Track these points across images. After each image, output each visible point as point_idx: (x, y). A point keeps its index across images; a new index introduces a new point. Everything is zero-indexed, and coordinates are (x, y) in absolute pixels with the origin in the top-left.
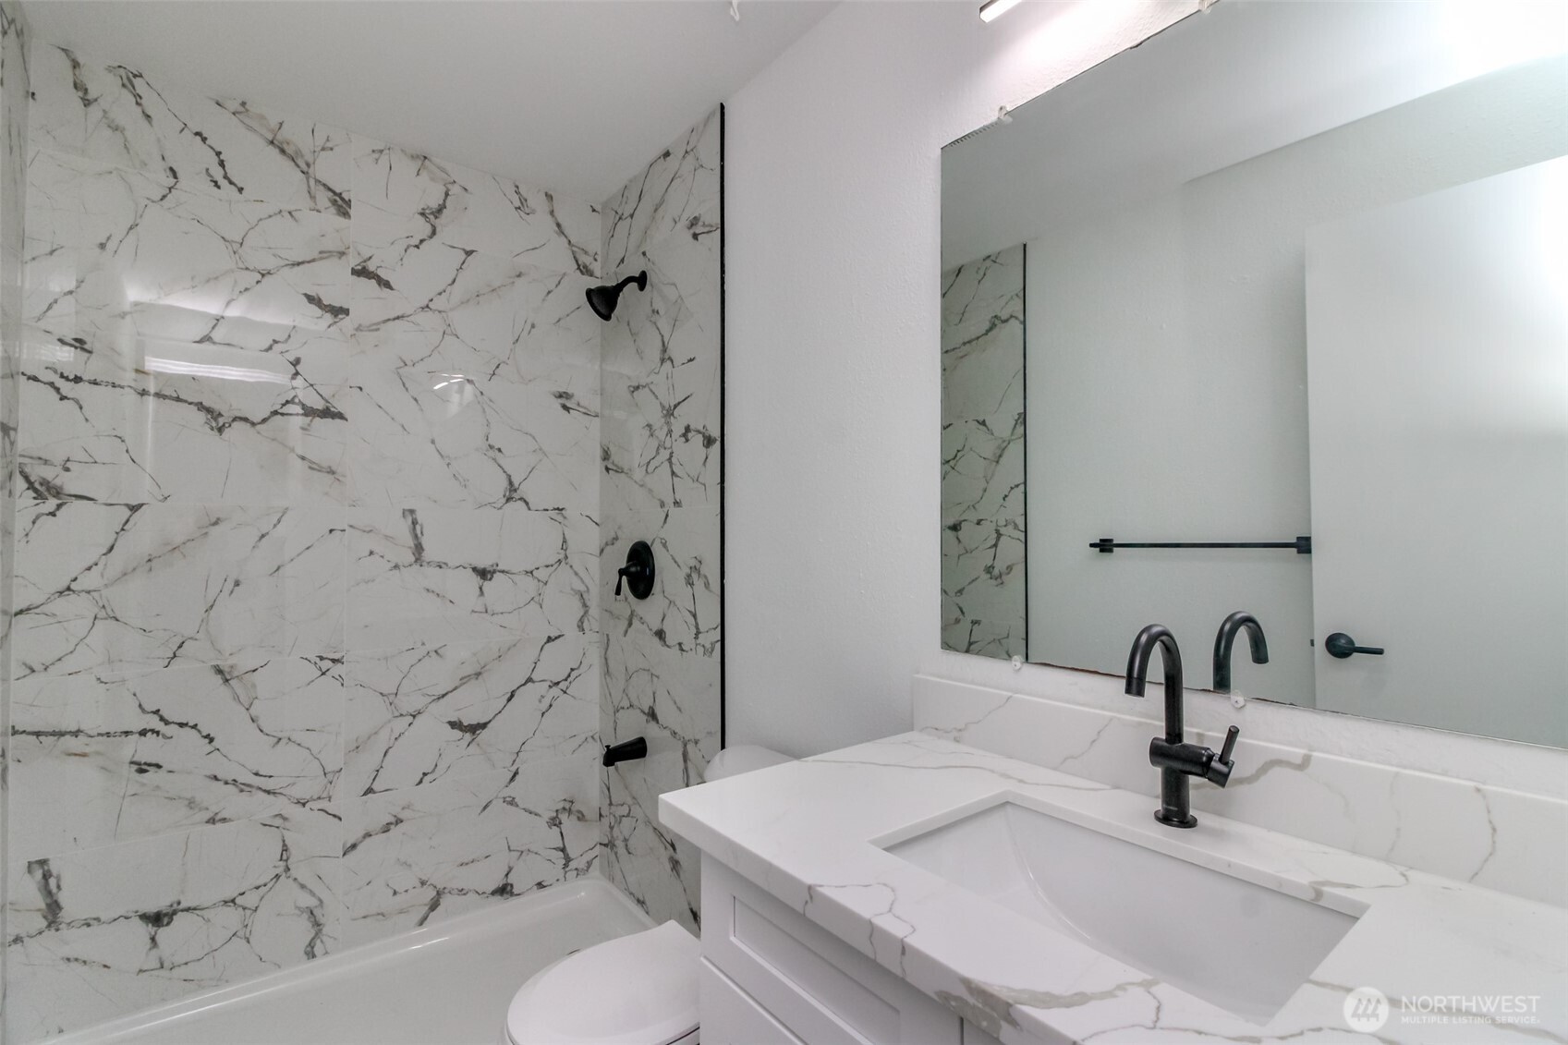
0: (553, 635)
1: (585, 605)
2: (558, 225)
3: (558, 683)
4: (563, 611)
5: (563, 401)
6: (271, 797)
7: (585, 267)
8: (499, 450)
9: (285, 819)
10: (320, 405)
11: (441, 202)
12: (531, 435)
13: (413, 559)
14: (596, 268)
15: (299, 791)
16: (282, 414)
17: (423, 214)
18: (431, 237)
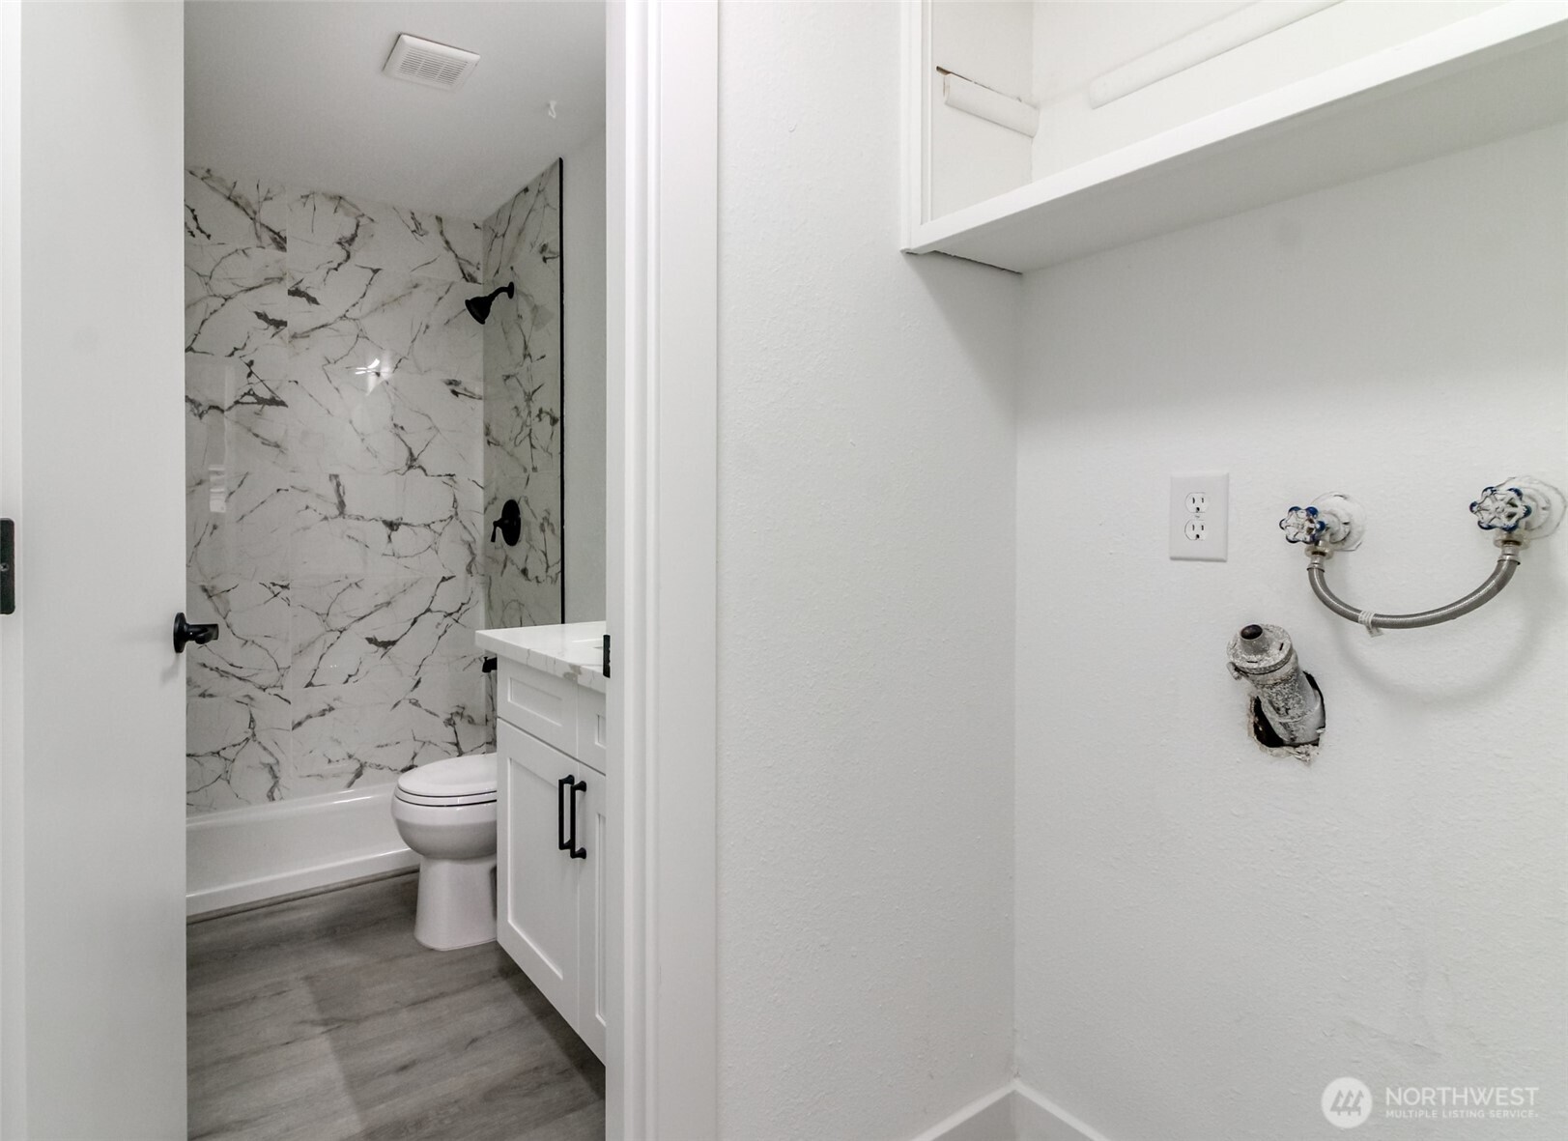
0: (446, 576)
1: (472, 553)
2: (447, 242)
3: (451, 614)
4: (455, 559)
5: (452, 387)
6: (242, 682)
7: (470, 275)
8: (402, 428)
9: (252, 699)
10: (267, 395)
11: (353, 232)
12: (427, 415)
13: (337, 512)
14: (479, 276)
15: (261, 680)
16: (242, 403)
17: (340, 243)
18: (346, 261)
